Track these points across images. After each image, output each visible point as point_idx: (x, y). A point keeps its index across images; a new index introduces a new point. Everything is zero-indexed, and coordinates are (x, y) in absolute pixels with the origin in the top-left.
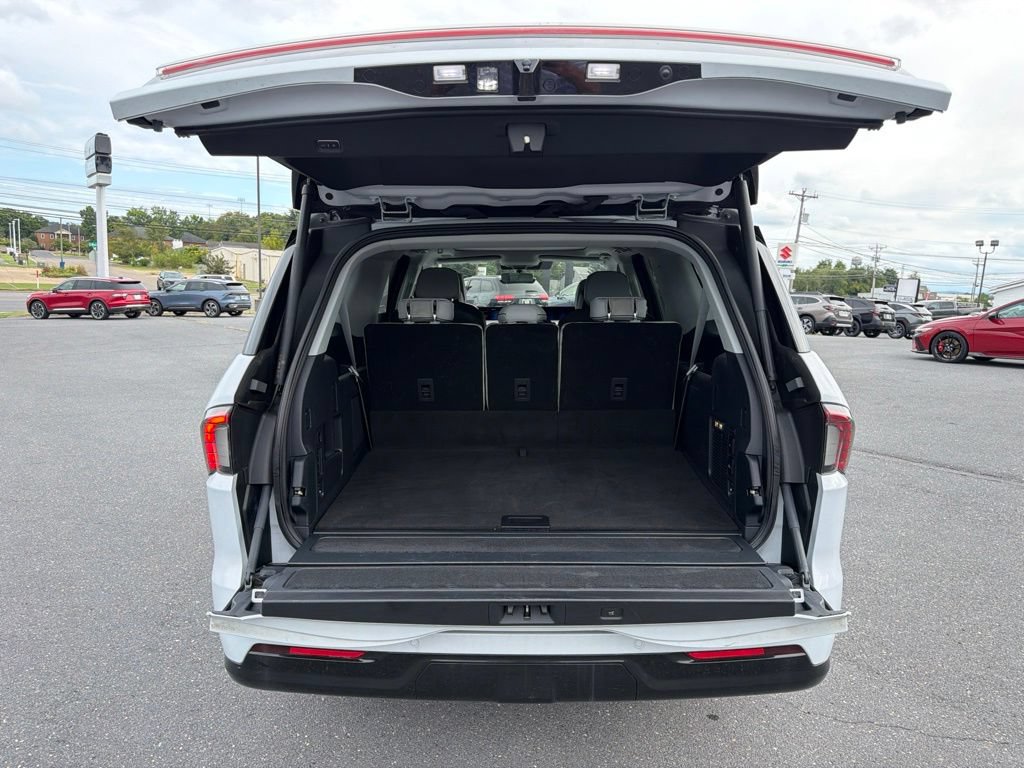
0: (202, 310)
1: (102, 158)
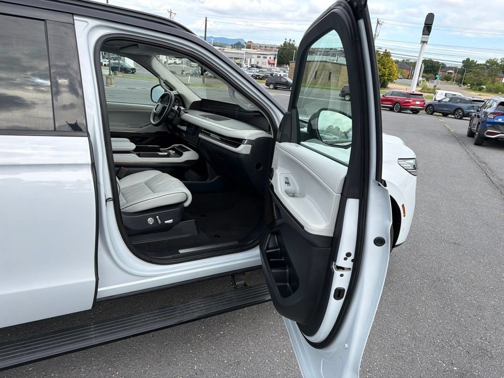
0: (453, 114)
1: (427, 27)
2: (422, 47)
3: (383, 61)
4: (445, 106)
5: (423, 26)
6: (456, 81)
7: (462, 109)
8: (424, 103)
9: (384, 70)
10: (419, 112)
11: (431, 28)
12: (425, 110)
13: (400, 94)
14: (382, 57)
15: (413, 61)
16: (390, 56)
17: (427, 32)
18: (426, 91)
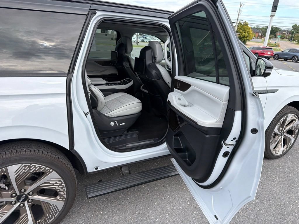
0: (291, 59)
1: (275, 6)
2: (271, 19)
3: (244, 28)
4: (286, 54)
5: (272, 6)
6: (288, 39)
7: (297, 56)
8: (273, 53)
9: (244, 34)
10: (270, 58)
11: (277, 7)
12: (274, 58)
13: (258, 48)
14: (243, 26)
15: (260, 27)
16: (248, 25)
17: (274, 10)
18: (270, 46)
